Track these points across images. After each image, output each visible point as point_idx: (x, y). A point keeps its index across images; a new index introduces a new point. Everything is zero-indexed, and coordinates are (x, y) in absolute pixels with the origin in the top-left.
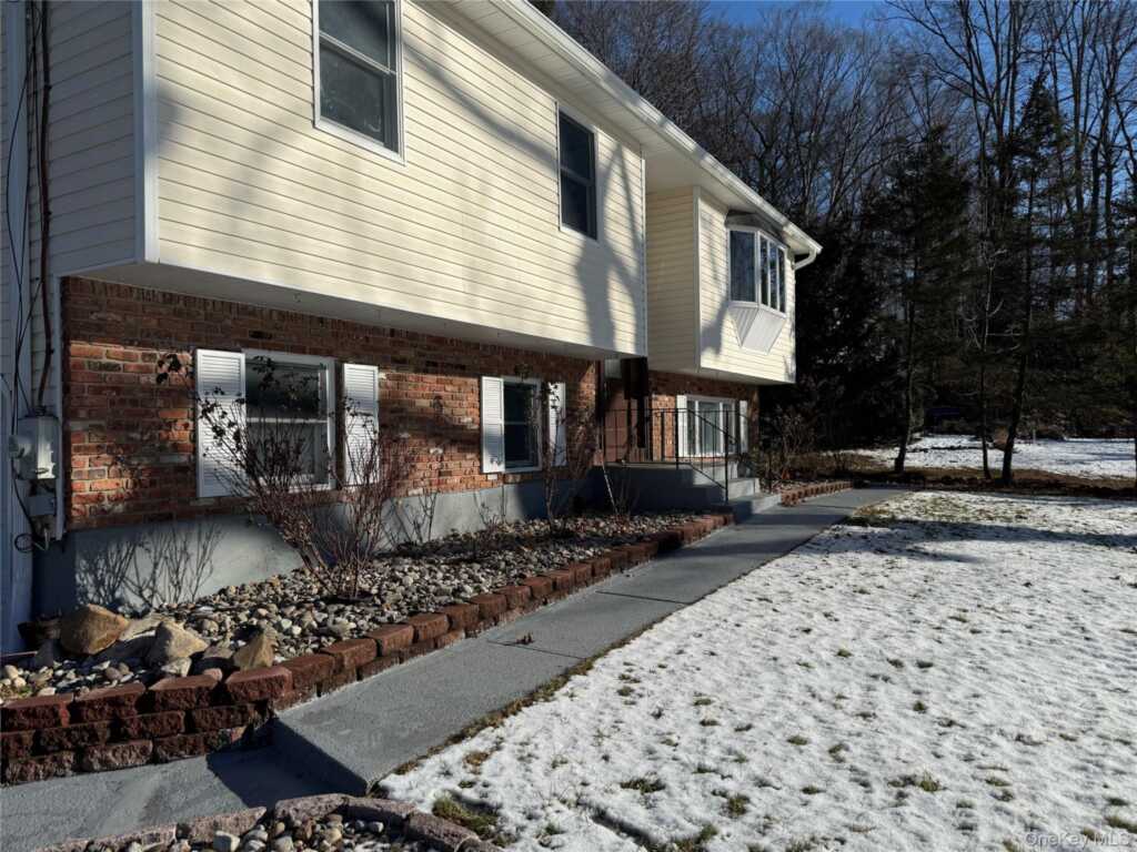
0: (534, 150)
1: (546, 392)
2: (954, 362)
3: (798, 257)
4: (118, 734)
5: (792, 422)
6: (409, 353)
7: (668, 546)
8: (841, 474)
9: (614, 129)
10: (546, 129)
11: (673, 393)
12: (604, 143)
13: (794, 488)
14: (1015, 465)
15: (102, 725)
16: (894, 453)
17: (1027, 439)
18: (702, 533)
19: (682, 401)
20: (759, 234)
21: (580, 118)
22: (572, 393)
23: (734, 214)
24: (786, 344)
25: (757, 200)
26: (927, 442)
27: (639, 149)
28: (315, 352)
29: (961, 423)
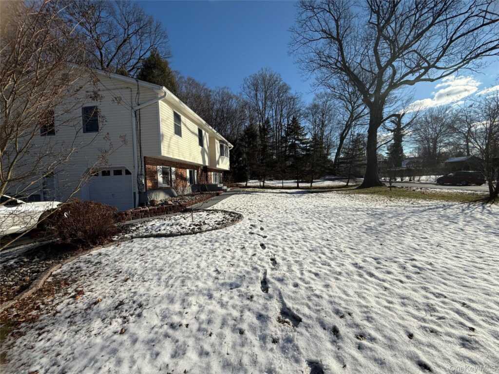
0: (196, 134)
1: (194, 171)
2: (255, 166)
3: (230, 148)
4: (170, 210)
5: (230, 177)
6: (178, 166)
7: (218, 194)
8: (237, 186)
9: (205, 130)
10: (197, 132)
11: (211, 172)
12: (203, 132)
13: (232, 188)
14: (265, 185)
15: (169, 209)
16: (245, 183)
17: (267, 180)
18: (221, 193)
19: (212, 173)
20: (224, 145)
21: (201, 129)
22: (198, 172)
23: (220, 141)
24: (228, 163)
25: (224, 139)
26: (251, 181)
27: (207, 132)
28: (166, 166)
29: (256, 177)
